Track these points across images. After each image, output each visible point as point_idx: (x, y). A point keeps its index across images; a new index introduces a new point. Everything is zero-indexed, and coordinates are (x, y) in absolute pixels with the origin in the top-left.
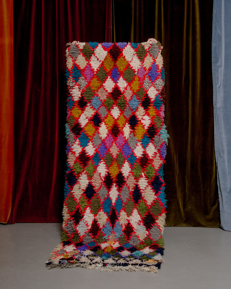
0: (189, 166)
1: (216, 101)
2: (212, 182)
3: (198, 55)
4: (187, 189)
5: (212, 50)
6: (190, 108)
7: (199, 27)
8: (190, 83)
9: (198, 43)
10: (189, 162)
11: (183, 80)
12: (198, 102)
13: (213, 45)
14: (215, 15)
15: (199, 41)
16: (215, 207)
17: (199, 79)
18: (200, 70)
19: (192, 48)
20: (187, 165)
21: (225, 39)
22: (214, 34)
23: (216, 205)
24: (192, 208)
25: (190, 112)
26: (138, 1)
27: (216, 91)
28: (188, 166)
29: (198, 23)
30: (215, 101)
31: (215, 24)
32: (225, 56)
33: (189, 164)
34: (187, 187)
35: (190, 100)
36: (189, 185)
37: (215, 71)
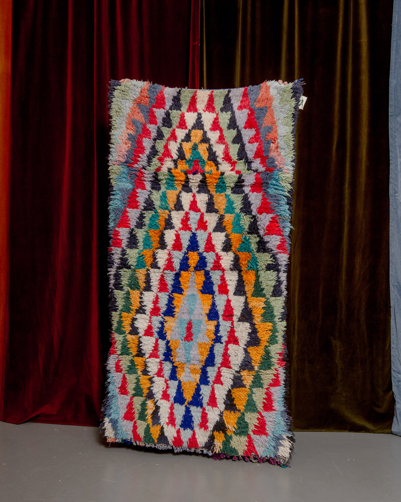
1: (396, 188)
3: (363, 100)
5: (390, 91)
6: (347, 201)
7: (366, 47)
8: (348, 154)
11: (334, 147)
12: (363, 189)
14: (396, 26)
15: (367, 73)
17: (365, 144)
18: (367, 128)
19: (353, 88)
22: (394, 61)
25: (347, 208)
26: (249, 2)
27: (396, 170)
29: (364, 40)
30: (395, 190)
31: (396, 43)
35: (347, 185)
37: (395, 132)
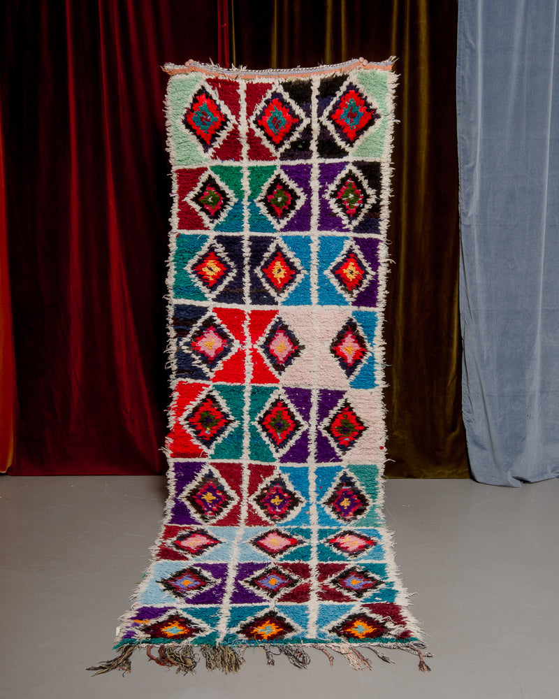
0: (400, 345)
2: (450, 381)
4: (395, 396)
7: (425, 31)
9: (423, 68)
10: (400, 338)
12: (422, 202)
13: (460, 72)
14: (463, 4)
15: (426, 62)
16: (454, 434)
17: (424, 151)
19: (410, 80)
20: (396, 345)
21: (485, 59)
23: (458, 429)
24: (406, 438)
28: (397, 347)
29: (423, 21)
32: (484, 99)
33: (401, 341)
34: (395, 392)
36: (399, 387)
